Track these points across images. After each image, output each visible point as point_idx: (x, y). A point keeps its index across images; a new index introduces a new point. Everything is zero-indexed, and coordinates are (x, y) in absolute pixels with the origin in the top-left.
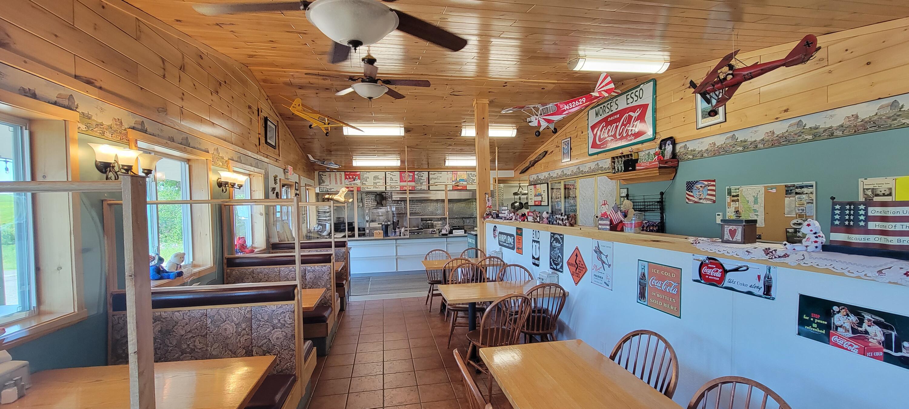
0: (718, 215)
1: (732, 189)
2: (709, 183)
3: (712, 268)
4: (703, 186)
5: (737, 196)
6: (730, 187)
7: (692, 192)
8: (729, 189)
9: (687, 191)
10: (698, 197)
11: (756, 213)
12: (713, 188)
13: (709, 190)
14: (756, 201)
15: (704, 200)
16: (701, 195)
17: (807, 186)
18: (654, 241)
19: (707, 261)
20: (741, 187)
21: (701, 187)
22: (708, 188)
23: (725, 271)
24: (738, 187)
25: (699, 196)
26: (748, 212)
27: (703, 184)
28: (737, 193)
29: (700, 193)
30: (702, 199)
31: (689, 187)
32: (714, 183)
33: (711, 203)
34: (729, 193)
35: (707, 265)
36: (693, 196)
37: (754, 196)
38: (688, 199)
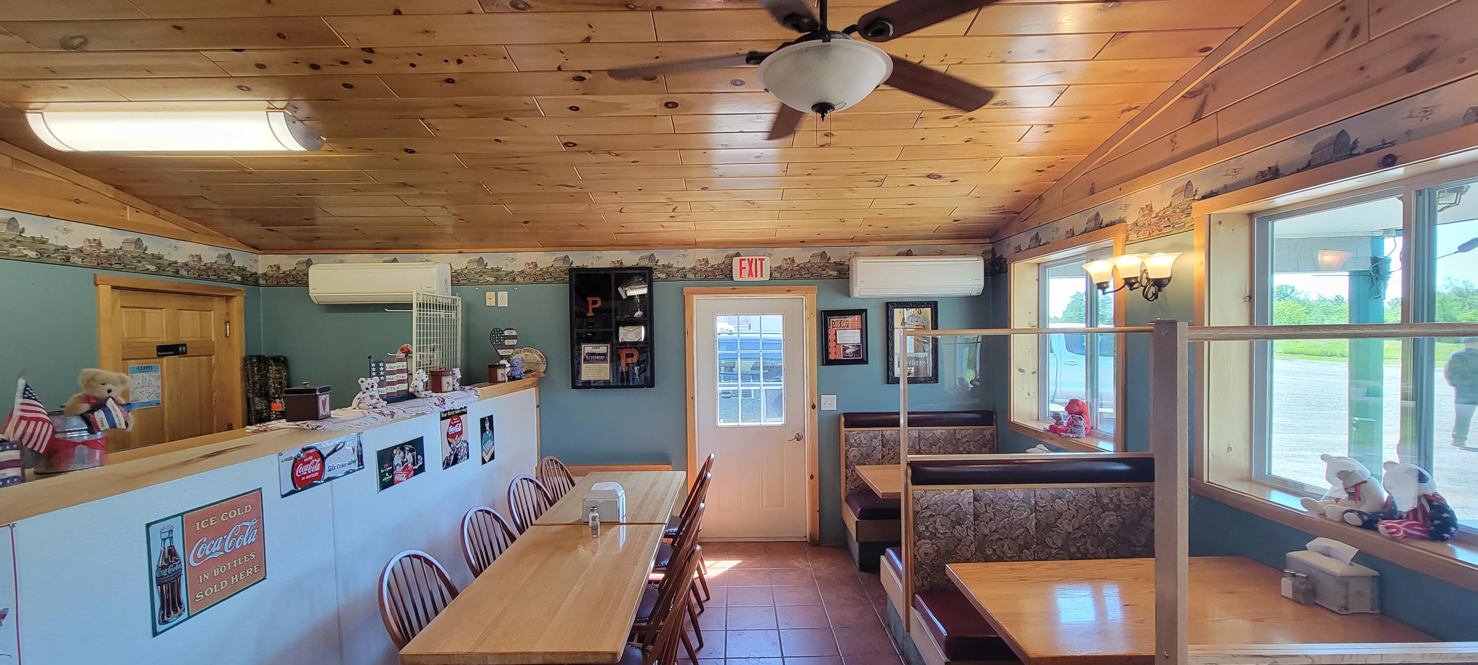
3: (308, 462)
18: (209, 456)
19: (302, 455)
23: (323, 459)
35: (302, 461)
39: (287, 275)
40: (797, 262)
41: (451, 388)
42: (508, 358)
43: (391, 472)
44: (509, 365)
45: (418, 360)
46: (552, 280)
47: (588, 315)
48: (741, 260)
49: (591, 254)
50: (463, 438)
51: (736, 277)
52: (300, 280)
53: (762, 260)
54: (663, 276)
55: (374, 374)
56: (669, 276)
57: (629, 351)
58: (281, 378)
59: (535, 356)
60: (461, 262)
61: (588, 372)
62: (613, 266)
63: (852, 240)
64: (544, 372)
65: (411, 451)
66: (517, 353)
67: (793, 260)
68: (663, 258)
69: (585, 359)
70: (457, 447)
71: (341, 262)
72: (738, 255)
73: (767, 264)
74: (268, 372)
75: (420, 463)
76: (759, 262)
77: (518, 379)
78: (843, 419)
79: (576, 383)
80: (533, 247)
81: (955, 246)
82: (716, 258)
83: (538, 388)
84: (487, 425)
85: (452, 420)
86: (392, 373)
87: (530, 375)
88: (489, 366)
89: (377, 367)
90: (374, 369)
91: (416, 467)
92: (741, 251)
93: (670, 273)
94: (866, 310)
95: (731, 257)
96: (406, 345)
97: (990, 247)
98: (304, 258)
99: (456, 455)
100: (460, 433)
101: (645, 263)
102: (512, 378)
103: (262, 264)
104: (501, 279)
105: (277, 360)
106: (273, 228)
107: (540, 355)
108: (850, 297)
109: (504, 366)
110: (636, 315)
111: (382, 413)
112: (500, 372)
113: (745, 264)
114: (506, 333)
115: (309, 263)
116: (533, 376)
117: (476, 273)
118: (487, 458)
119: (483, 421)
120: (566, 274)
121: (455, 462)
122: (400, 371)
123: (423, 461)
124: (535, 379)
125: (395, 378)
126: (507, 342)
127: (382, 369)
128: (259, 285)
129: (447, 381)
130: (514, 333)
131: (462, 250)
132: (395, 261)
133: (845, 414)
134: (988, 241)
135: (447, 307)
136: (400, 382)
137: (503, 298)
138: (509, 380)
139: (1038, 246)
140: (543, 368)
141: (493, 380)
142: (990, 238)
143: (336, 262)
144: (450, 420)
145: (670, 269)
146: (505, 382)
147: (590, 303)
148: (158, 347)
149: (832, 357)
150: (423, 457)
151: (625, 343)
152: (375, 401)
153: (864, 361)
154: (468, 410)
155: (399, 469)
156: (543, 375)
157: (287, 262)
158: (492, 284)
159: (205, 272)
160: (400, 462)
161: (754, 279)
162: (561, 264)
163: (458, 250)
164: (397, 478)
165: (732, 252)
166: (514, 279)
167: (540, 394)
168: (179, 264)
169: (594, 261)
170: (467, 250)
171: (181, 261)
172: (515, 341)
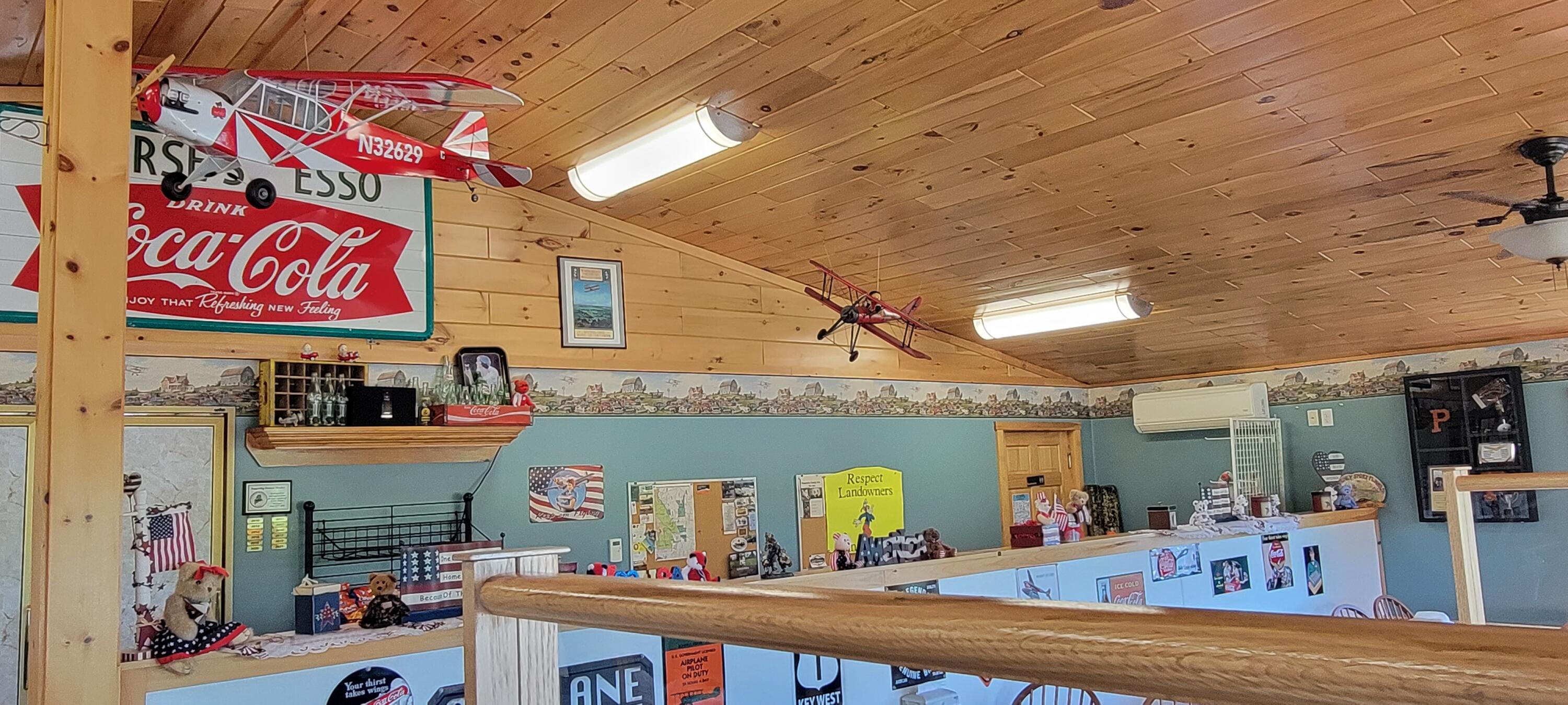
0: (615, 544)
1: (640, 487)
2: (589, 473)
4: (575, 479)
5: (649, 501)
6: (635, 483)
7: (545, 494)
8: (635, 487)
9: (533, 491)
10: (563, 505)
11: (684, 533)
12: (600, 485)
13: (589, 489)
14: (681, 513)
15: (579, 512)
16: (569, 500)
17: (746, 485)
20: (655, 484)
21: (570, 481)
22: (587, 485)
23: (1175, 560)
24: (650, 483)
25: (565, 504)
26: (669, 532)
27: (577, 475)
28: (649, 497)
29: (569, 497)
30: (573, 510)
31: (536, 482)
32: (601, 475)
33: (594, 518)
34: (635, 496)
36: (549, 505)
37: (678, 502)
38: (536, 512)
39: (1112, 407)
41: (1270, 514)
42: (1336, 485)
43: (1223, 581)
44: (1336, 492)
45: (1239, 488)
46: (1385, 391)
47: (1433, 431)
49: (1432, 356)
50: (1286, 563)
52: (1124, 411)
54: (1538, 375)
55: (1203, 498)
56: (1546, 375)
58: (1113, 507)
59: (1370, 483)
60: (1278, 379)
61: (1440, 501)
62: (1463, 369)
64: (1383, 502)
65: (1237, 566)
66: (1347, 479)
68: (1533, 352)
69: (1435, 485)
70: (1281, 571)
71: (1160, 390)
74: (1103, 501)
75: (1246, 580)
77: (1349, 508)
79: (1425, 515)
80: (1359, 355)
83: (1377, 521)
84: (1312, 555)
85: (1273, 545)
86: (1217, 497)
87: (1364, 504)
88: (1313, 494)
89: (1206, 492)
90: (1203, 494)
91: (1242, 582)
96: (1226, 473)
98: (1125, 388)
99: (1279, 580)
100: (1283, 559)
101: (1510, 361)
102: (1340, 508)
103: (1092, 397)
104: (1322, 394)
105: (1108, 489)
106: (1104, 366)
107: (1376, 482)
109: (1329, 494)
110: (1500, 428)
111: (1212, 529)
112: (1324, 500)
114: (1331, 457)
115: (1131, 393)
116: (1369, 506)
117: (1295, 390)
118: (1314, 591)
119: (1307, 550)
120: (1401, 384)
121: (1279, 585)
122: (1224, 496)
123: (1248, 578)
124: (1373, 510)
125: (1220, 502)
126: (1332, 467)
127: (1209, 494)
128: (1091, 418)
129: (1265, 506)
130: (1341, 457)
131: (1277, 367)
132: (1209, 384)
135: (1265, 431)
136: (1225, 505)
137: (1328, 417)
138: (1338, 509)
140: (1381, 497)
141: (1317, 508)
143: (1155, 390)
144: (1271, 544)
145: (1547, 366)
146: (1331, 510)
147: (1435, 416)
148: (1028, 479)
150: (1248, 573)
151: (1489, 465)
152: (1206, 520)
154: (1289, 536)
155: (1228, 580)
156: (1381, 505)
157: (1112, 394)
158: (1313, 401)
159: (1054, 411)
160: (1229, 575)
162: (1394, 371)
163: (1273, 367)
164: (1226, 587)
166: (1339, 394)
167: (1380, 528)
168: (1038, 407)
169: (1438, 365)
170: (1283, 366)
171: (1039, 404)
172: (1343, 465)
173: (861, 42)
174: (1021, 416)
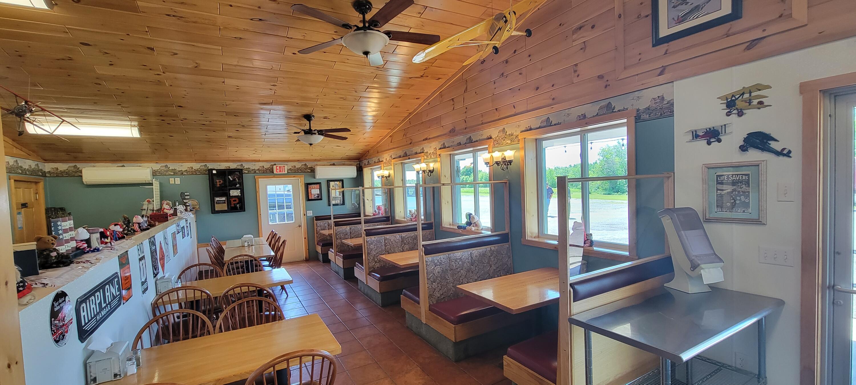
39: (62, 172)
40: (297, 167)
46: (200, 173)
47: (217, 186)
48: (277, 166)
49: (216, 164)
51: (275, 172)
52: (78, 175)
53: (284, 166)
54: (247, 172)
57: (234, 199)
60: (157, 167)
61: (218, 207)
62: (226, 168)
63: (315, 160)
66: (190, 201)
67: (295, 167)
68: (246, 166)
69: (216, 203)
71: (94, 166)
72: (275, 165)
73: (286, 168)
76: (283, 167)
78: (315, 218)
79: (214, 211)
80: (191, 161)
81: (347, 162)
82: (267, 165)
83: (196, 214)
92: (276, 163)
93: (249, 171)
94: (321, 183)
95: (273, 165)
97: (359, 162)
98: (72, 165)
101: (239, 167)
103: (48, 167)
104: (176, 173)
105: (61, 209)
107: (196, 202)
108: (315, 178)
110: (237, 186)
113: (278, 168)
114: (186, 194)
115: (78, 167)
117: (165, 171)
120: (206, 171)
124: (195, 211)
126: (186, 197)
128: (46, 177)
130: (188, 194)
131: (157, 162)
132: (123, 166)
133: (315, 217)
134: (358, 161)
137: (178, 181)
139: (369, 164)
140: (198, 207)
142: (358, 160)
143: (91, 166)
147: (217, 182)
148: (22, 204)
149: (310, 198)
151: (232, 196)
153: (321, 199)
156: (198, 210)
157: (62, 166)
158: (172, 175)
159: (34, 172)
161: (282, 173)
162: (203, 167)
163: (155, 162)
165: (273, 163)
166: (183, 173)
167: (197, 218)
168: (26, 169)
169: (218, 167)
170: (160, 162)
171: (27, 168)
172: (189, 197)
173: (177, 9)
174: (19, 173)
